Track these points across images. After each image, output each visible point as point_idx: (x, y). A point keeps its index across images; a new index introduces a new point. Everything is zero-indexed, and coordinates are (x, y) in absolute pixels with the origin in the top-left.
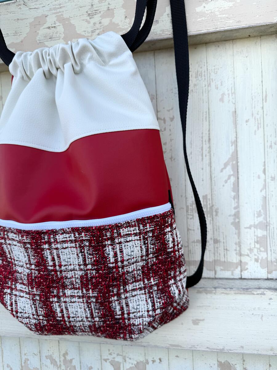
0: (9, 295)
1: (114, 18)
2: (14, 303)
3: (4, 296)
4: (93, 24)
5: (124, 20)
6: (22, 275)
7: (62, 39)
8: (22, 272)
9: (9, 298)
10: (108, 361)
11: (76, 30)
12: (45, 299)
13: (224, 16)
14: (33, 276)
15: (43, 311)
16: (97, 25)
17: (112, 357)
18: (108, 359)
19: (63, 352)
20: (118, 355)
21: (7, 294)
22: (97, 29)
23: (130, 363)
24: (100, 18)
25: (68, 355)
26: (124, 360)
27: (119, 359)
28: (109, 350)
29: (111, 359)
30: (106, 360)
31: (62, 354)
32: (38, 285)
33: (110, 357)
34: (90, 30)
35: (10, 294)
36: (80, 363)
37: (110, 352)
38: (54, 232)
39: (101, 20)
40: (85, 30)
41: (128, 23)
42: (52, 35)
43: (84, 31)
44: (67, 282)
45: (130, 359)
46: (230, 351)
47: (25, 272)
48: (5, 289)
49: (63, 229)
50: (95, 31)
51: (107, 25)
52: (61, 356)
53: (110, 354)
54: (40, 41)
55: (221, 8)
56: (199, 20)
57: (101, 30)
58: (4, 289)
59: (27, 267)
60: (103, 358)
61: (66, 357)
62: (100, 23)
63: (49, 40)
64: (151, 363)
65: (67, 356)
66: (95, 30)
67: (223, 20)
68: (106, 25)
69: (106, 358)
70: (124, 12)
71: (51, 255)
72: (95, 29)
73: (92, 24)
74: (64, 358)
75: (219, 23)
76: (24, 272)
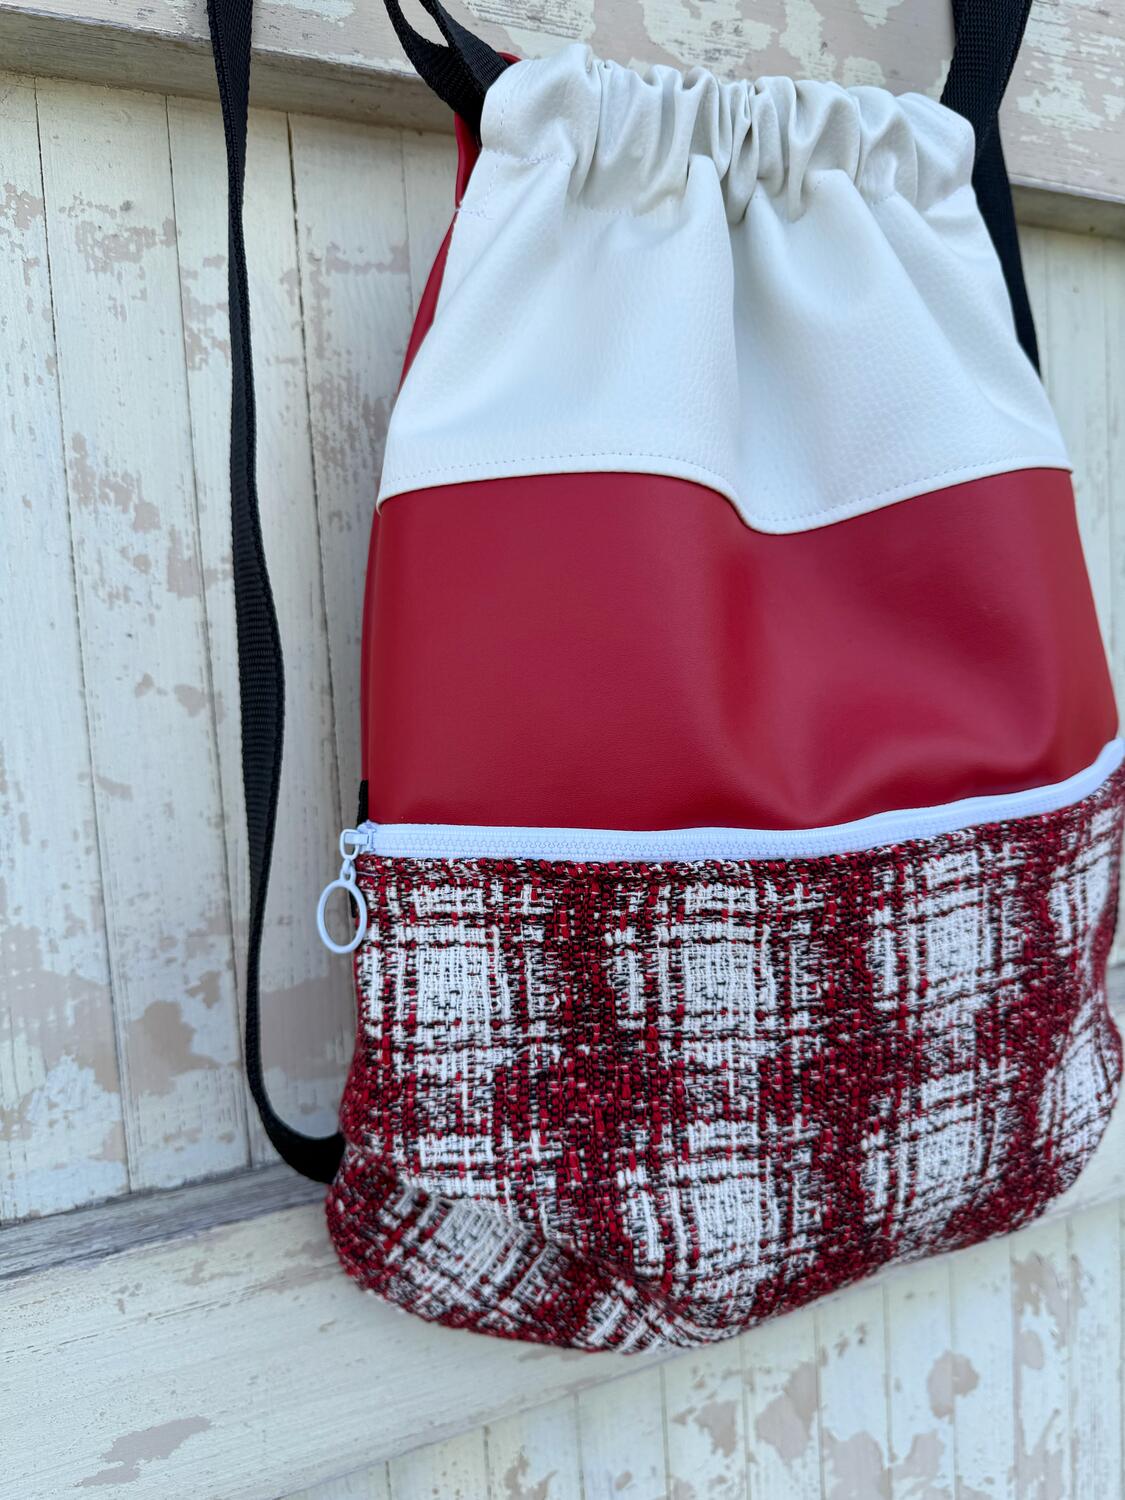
0: (644, 1195)
1: (785, 30)
2: (678, 1220)
3: (624, 1207)
4: (709, 23)
5: (818, 53)
6: (730, 1076)
7: (587, 41)
8: (725, 1062)
9: (648, 1209)
10: (690, 1419)
11: (645, 23)
12: (835, 1153)
13: (1081, 149)
14: (797, 1063)
15: (819, 1210)
16: (724, 35)
17: (705, 1392)
18: (691, 1411)
19: (504, 1465)
20: (728, 1374)
21: (631, 1193)
22: (727, 52)
23: (767, 1389)
24: (738, 14)
25: (529, 1470)
26: (748, 1388)
27: (730, 1392)
28: (695, 1371)
29: (699, 1406)
30: (681, 1420)
31: (500, 1476)
32: (817, 1097)
33: (699, 1401)
34: (701, 45)
35: (649, 1189)
36: (582, 1478)
37: (698, 1379)
38: (915, 852)
39: (740, 20)
40: (680, 39)
41: (831, 69)
42: (543, 7)
43: (676, 41)
44: (932, 1051)
45: (768, 1372)
46: (1092, 1204)
47: (744, 1060)
48: (620, 1174)
49: (948, 837)
50: (717, 55)
51: (762, 51)
52: (496, 1489)
53: (700, 1385)
54: (488, 16)
55: (1075, 122)
56: (1024, 138)
57: (741, 61)
58: (614, 1175)
59: (764, 1031)
60: (672, 1413)
61: (521, 1480)
62: (737, 31)
63: (529, 23)
64: (832, 1354)
65: (524, 1474)
66: (719, 51)
67: (1079, 163)
68: (759, 48)
69: (683, 1407)
70: (820, 24)
71: (897, 951)
72: (719, 46)
73: (705, 24)
74: (508, 1492)
75: (1069, 168)
76: (736, 1061)
